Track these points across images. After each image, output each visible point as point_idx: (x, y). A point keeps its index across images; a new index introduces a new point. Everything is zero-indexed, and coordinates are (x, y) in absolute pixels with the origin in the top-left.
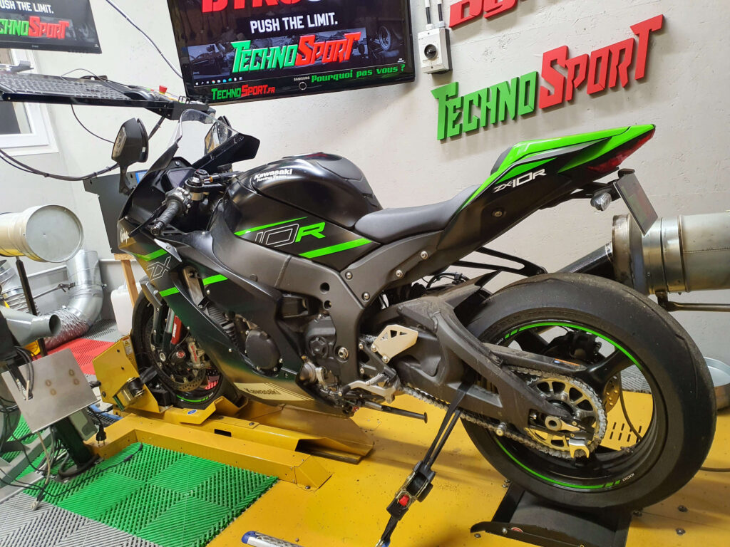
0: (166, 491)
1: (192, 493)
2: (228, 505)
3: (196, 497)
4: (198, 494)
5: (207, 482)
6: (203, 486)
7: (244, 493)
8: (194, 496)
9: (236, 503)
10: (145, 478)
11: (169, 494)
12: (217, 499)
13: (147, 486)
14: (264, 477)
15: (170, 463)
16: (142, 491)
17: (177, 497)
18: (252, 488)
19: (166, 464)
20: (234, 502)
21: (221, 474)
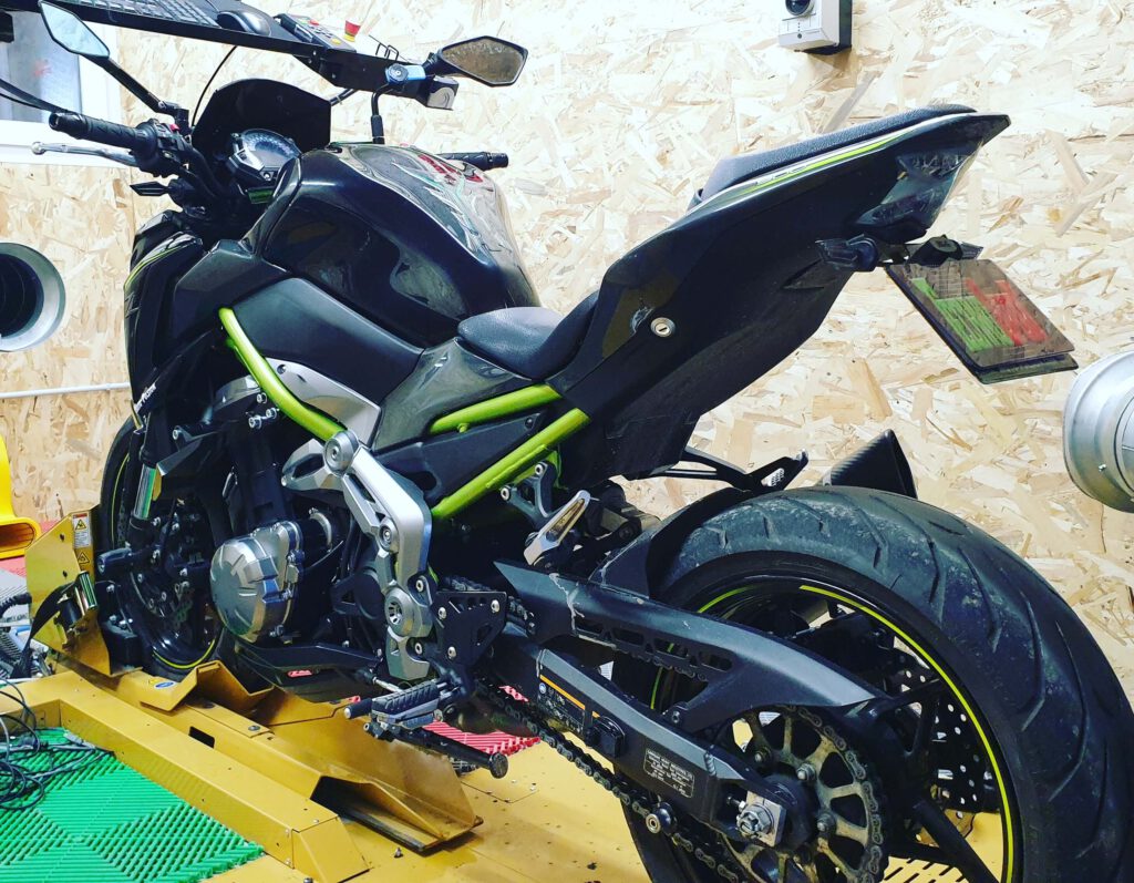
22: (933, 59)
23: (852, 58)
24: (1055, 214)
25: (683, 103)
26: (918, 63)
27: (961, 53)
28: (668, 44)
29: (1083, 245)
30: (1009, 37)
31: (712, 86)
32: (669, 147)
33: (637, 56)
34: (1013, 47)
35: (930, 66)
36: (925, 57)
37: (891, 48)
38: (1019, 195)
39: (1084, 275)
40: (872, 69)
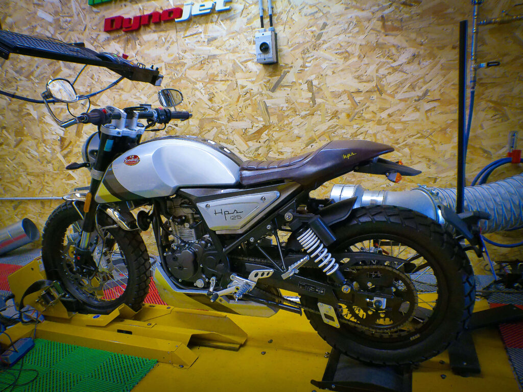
0: (68, 375)
1: (90, 375)
2: (121, 382)
3: (94, 378)
4: (95, 375)
5: (101, 366)
6: (98, 370)
7: (133, 373)
8: (92, 376)
9: (128, 380)
10: (48, 365)
11: (72, 376)
12: (111, 378)
13: (52, 372)
14: (146, 361)
15: (67, 353)
16: (48, 375)
17: (79, 379)
18: (139, 368)
19: (64, 354)
20: (126, 379)
21: (111, 360)
22: (306, 67)
23: (279, 66)
24: (348, 116)
25: (218, 81)
26: (301, 68)
27: (316, 65)
28: (209, 60)
29: (357, 124)
30: (331, 61)
31: (228, 75)
32: (213, 96)
33: (197, 64)
34: (333, 64)
35: (306, 69)
36: (304, 66)
37: (292, 63)
38: (337, 109)
39: (358, 133)
40: (286, 70)
